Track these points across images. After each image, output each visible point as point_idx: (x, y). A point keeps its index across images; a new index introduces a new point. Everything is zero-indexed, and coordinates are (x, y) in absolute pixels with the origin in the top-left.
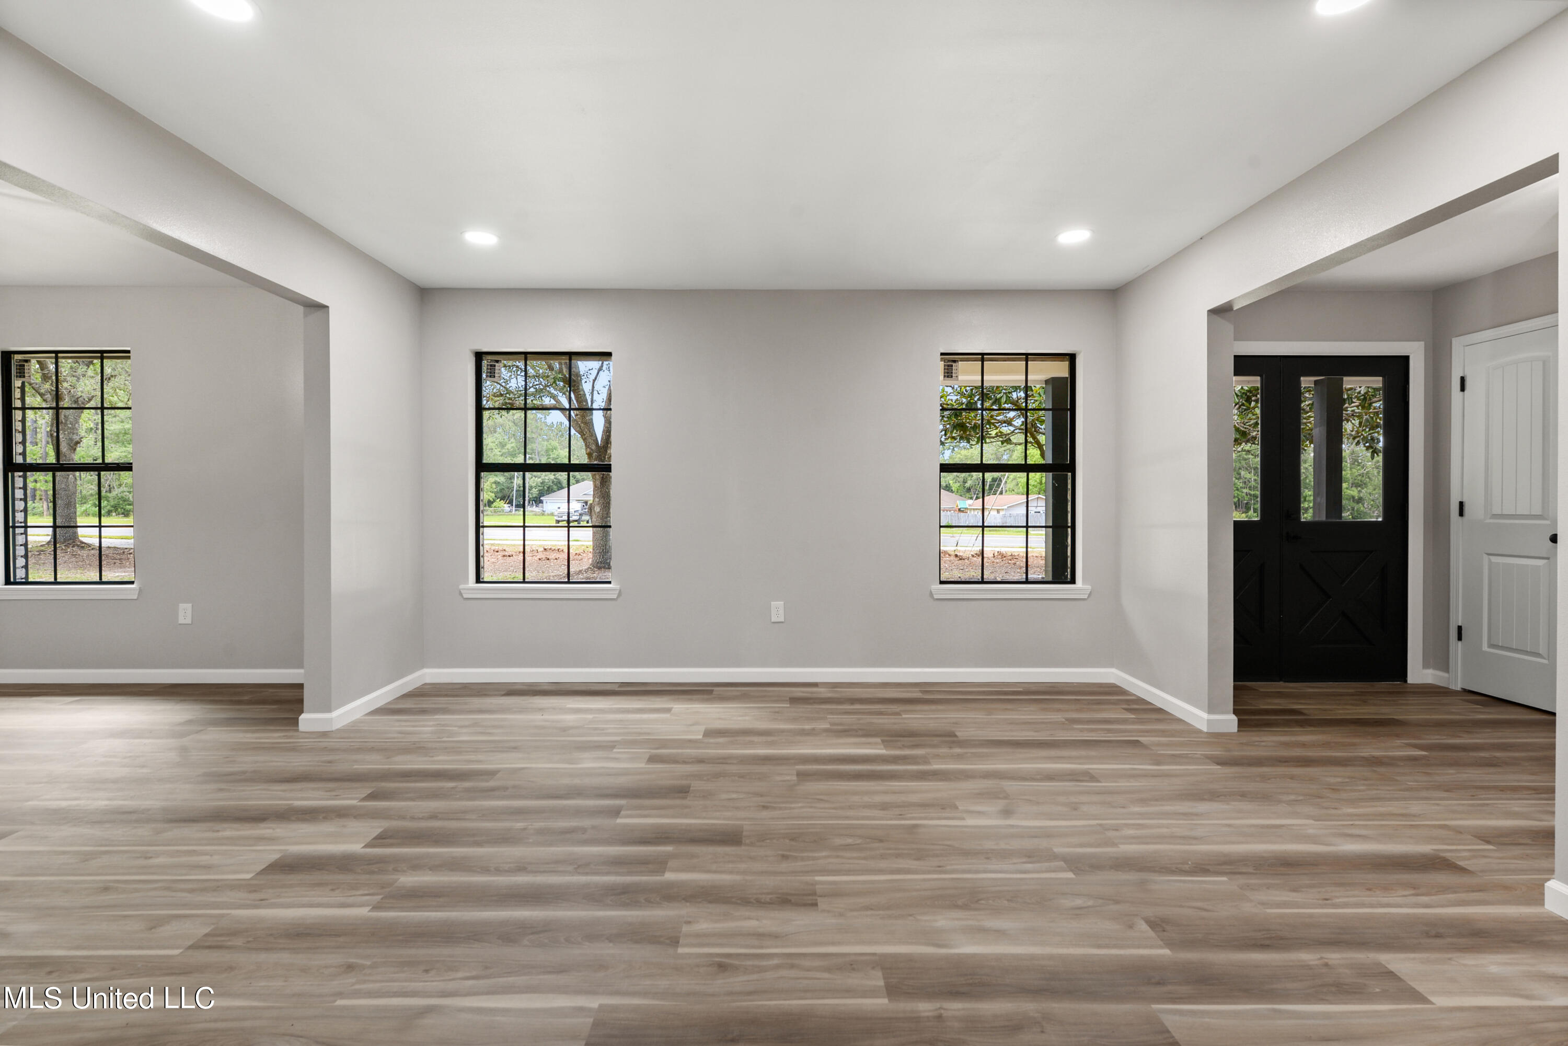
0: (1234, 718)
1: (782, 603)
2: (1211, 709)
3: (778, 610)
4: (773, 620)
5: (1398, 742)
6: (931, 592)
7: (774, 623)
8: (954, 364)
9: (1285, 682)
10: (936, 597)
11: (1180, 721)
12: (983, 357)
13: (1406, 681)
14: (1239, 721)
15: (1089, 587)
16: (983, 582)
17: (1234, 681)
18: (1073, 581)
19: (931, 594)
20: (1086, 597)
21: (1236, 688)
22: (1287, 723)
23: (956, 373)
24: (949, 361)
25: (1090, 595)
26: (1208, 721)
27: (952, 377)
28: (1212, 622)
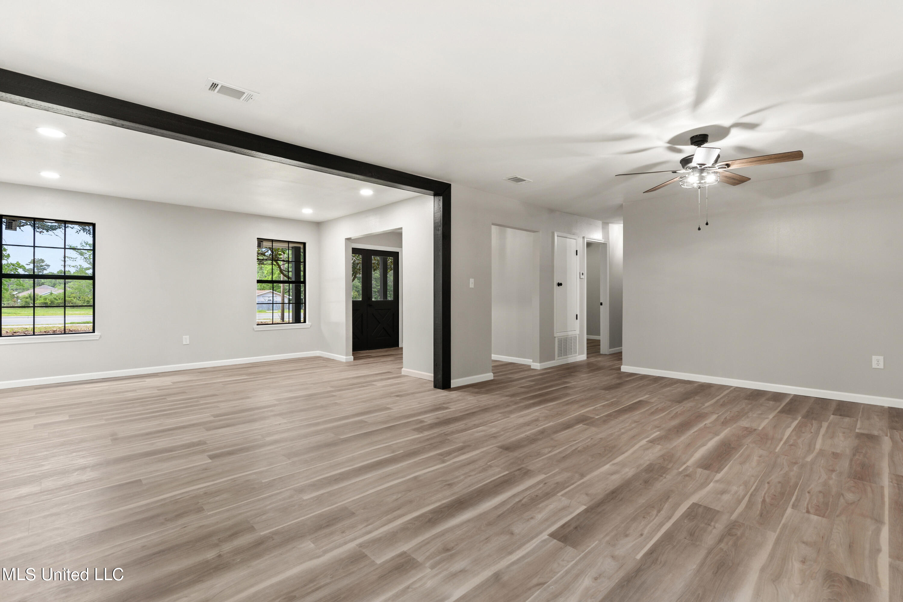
0: (353, 357)
1: (188, 336)
2: (346, 355)
3: (186, 340)
4: (184, 344)
5: (390, 358)
6: (253, 328)
7: (184, 345)
8: (261, 243)
9: (369, 350)
10: (255, 330)
11: (338, 361)
12: (272, 241)
13: (399, 347)
14: (354, 357)
15: (310, 324)
16: (273, 324)
17: (353, 351)
18: (305, 322)
19: (254, 329)
20: (309, 327)
21: (353, 353)
22: (366, 358)
23: (262, 246)
24: (259, 241)
25: (311, 326)
26: (346, 358)
27: (261, 247)
28: (347, 329)
